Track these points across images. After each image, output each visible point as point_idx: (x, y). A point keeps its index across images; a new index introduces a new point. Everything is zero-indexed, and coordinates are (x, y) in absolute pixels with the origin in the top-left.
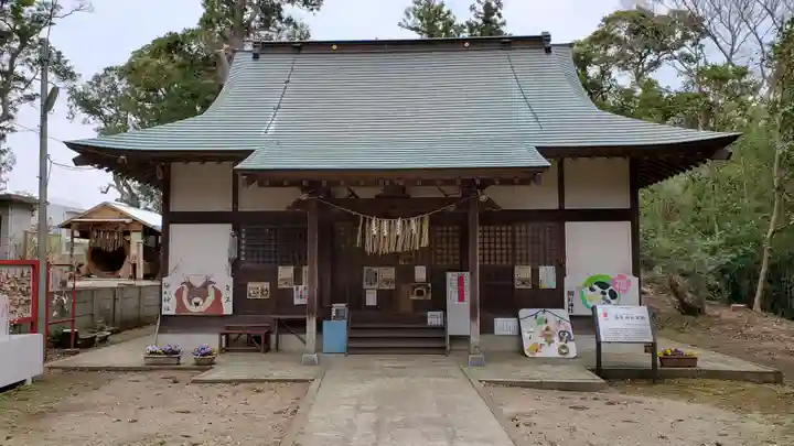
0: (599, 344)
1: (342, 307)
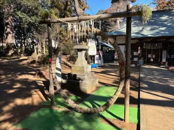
1: (142, 58)
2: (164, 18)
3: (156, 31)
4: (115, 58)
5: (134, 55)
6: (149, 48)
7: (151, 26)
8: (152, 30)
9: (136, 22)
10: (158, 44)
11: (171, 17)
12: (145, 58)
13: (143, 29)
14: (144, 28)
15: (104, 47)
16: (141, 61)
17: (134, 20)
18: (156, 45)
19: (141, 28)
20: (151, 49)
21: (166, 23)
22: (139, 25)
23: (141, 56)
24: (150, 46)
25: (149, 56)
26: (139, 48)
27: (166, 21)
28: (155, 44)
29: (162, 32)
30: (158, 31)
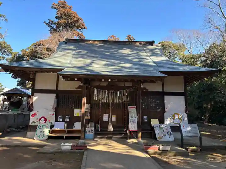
0: (182, 137)
1: (92, 123)
2: (126, 51)
3: (116, 67)
4: (30, 124)
5: (75, 115)
6: (104, 100)
7: (107, 60)
8: (108, 65)
9: (80, 52)
10: (121, 92)
11: (135, 52)
12: (96, 123)
13: (92, 62)
14: (94, 61)
15: (25, 98)
16: (90, 129)
17: (77, 48)
18: (119, 95)
19: (88, 61)
20: (109, 103)
21: (130, 58)
22: (85, 56)
23: (89, 118)
24: (107, 96)
25: (106, 118)
26: (84, 100)
27: (129, 55)
28: (116, 94)
29: (128, 70)
30: (120, 68)
